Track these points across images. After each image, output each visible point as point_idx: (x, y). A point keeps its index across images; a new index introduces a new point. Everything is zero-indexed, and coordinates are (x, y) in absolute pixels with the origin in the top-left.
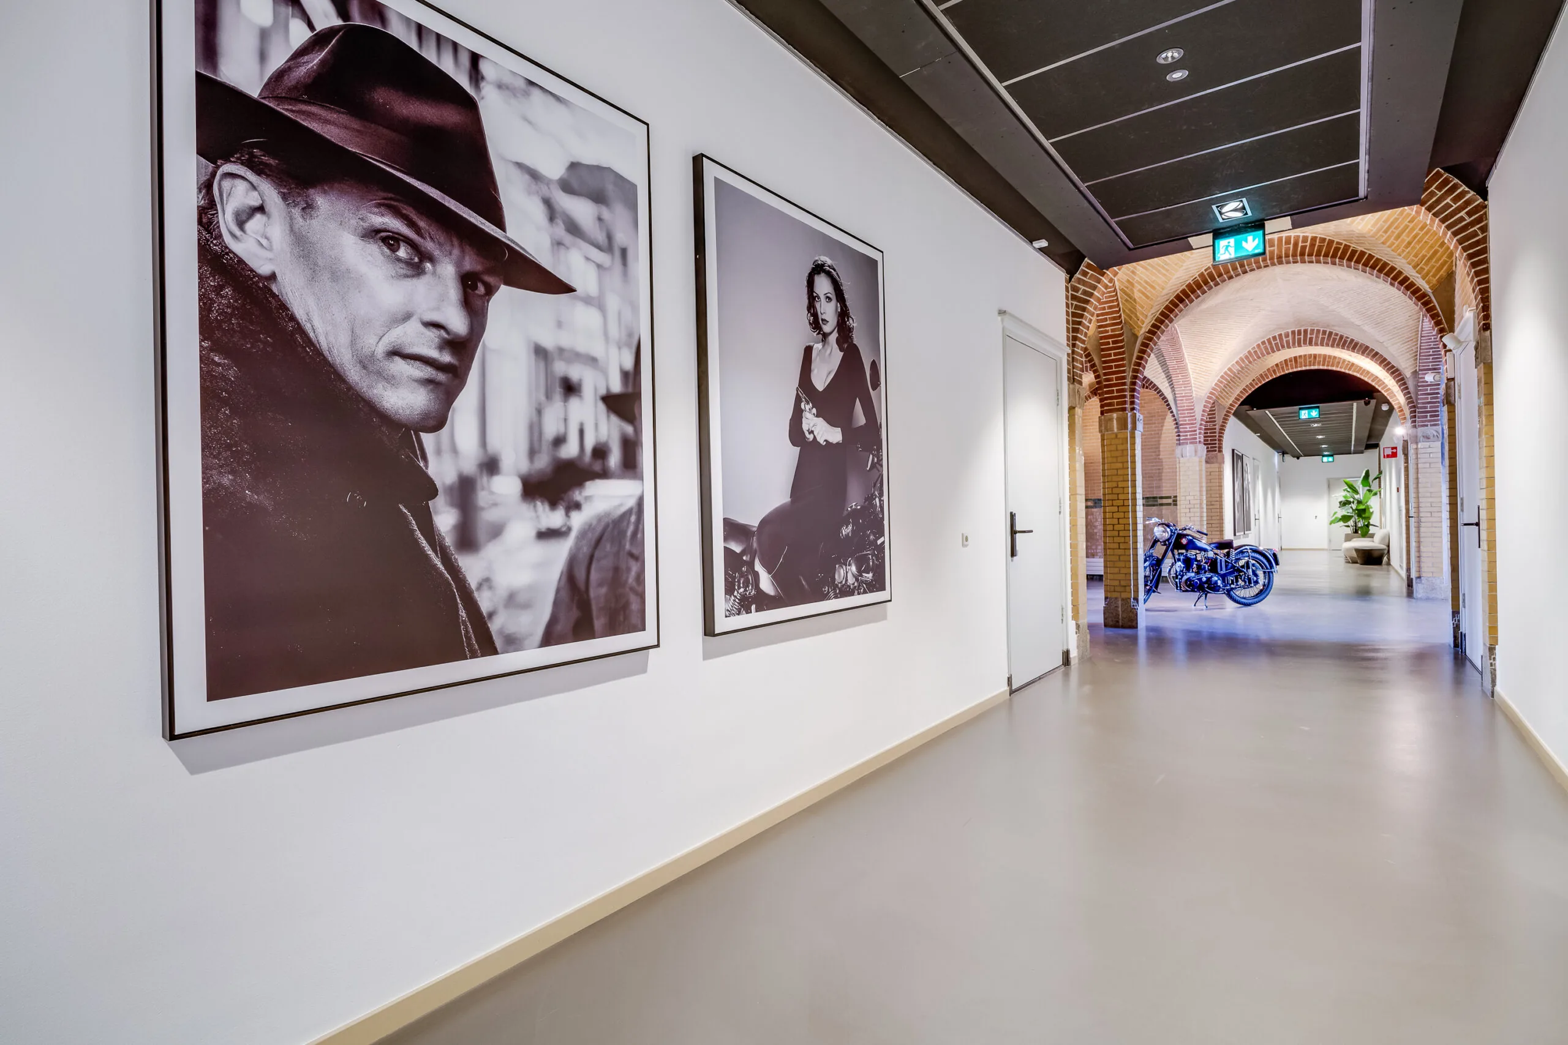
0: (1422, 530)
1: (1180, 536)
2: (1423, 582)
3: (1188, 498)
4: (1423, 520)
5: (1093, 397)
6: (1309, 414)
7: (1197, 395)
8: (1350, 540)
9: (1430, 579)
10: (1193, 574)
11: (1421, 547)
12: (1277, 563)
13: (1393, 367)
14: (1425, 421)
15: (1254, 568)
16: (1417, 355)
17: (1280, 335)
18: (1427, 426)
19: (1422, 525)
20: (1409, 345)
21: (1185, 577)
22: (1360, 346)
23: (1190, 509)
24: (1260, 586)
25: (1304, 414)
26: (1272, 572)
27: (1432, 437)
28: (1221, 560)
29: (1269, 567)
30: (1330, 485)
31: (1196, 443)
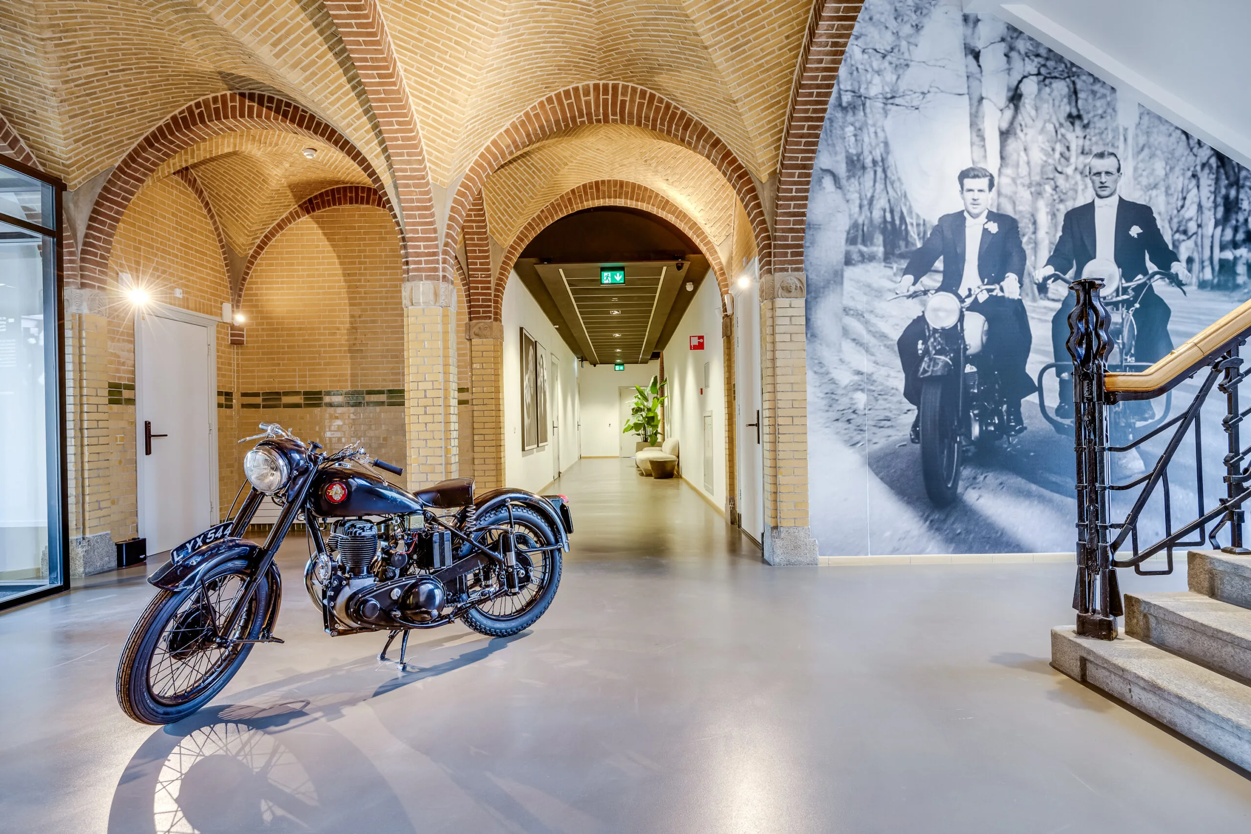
0: (780, 447)
1: (326, 477)
2: (782, 535)
3: (422, 386)
4: (782, 430)
5: (304, 216)
6: (612, 277)
7: (437, 180)
8: (641, 450)
9: (791, 530)
10: (369, 582)
11: (779, 476)
12: (569, 529)
13: (740, 167)
14: (784, 262)
15: (522, 547)
16: (780, 139)
17: (576, 89)
18: (786, 270)
19: (782, 438)
20: (773, 112)
21: (347, 592)
22: (695, 125)
23: (425, 407)
24: (531, 590)
25: (607, 278)
26: (559, 550)
27: (793, 290)
28: (442, 535)
29: (552, 539)
30: (622, 393)
31: (437, 278)
